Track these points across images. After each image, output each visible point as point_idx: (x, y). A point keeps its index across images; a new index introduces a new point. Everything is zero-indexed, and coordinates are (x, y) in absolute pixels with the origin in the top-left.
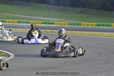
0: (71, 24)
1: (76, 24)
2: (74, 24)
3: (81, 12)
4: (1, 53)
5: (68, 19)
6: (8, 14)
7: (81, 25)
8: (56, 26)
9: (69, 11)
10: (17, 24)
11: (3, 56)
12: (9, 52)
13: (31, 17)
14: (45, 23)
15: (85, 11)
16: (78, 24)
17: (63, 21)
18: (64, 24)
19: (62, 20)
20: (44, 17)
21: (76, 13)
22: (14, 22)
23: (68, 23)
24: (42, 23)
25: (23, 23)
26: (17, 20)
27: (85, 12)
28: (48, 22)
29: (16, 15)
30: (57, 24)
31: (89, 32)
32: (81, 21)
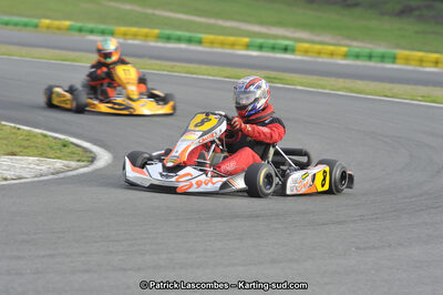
0: (357, 56)
1: (376, 57)
2: (370, 57)
3: (404, 13)
4: (65, 146)
5: (349, 37)
6: (128, 7)
7: (394, 59)
8: (299, 57)
9: (356, 5)
10: (153, 44)
11: (70, 156)
12: (95, 144)
13: (212, 21)
14: (261, 47)
15: (418, 8)
16: (383, 58)
17: (332, 41)
18: (332, 54)
19: (327, 38)
20: (261, 23)
21: (383, 14)
22: (146, 36)
23: (345, 49)
24: (248, 46)
25: (179, 40)
26: (156, 31)
27: (417, 13)
28: (272, 42)
29: (157, 12)
30: (306, 52)
31: (414, 87)
32: (398, 46)
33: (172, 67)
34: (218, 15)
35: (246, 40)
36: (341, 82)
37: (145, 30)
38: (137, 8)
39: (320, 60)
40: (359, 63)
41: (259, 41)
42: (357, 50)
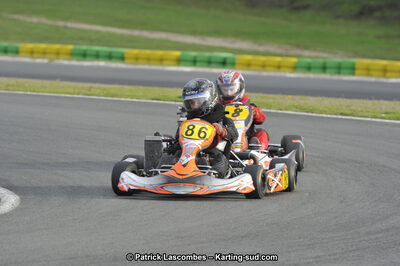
0: (309, 68)
1: (331, 68)
2: (324, 68)
3: (362, 14)
5: (298, 46)
6: (35, 20)
7: (352, 69)
10: (66, 62)
13: (136, 33)
14: (194, 62)
16: (339, 69)
17: (279, 51)
18: (279, 67)
19: (272, 48)
20: (194, 33)
21: (338, 17)
22: (58, 54)
23: (294, 60)
24: (179, 61)
25: (97, 56)
26: (70, 47)
27: (377, 14)
28: (207, 54)
29: (70, 25)
30: (249, 65)
31: (376, 102)
32: (357, 55)
33: (90, 89)
34: (143, 26)
35: (177, 53)
36: (289, 100)
37: (57, 46)
38: (44, 20)
39: (265, 74)
40: (311, 75)
41: (193, 54)
42: (309, 60)
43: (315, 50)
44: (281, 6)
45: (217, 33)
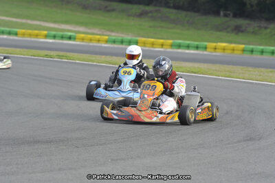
0: (114, 42)
1: (126, 42)
2: (122, 42)
3: (142, 15)
5: (109, 30)
7: (137, 43)
8: (78, 43)
9: (113, 10)
13: (24, 21)
14: (54, 37)
15: (151, 12)
16: (130, 42)
17: (99, 33)
18: (99, 41)
19: (96, 31)
20: (55, 22)
21: (129, 16)
23: (107, 37)
24: (46, 36)
27: (150, 15)
28: (61, 33)
30: (83, 39)
32: (139, 36)
34: (28, 17)
35: (46, 32)
36: (103, 58)
39: (91, 44)
40: (115, 46)
41: (54, 33)
42: (114, 38)
43: (117, 32)
44: (100, 9)
45: (67, 22)
